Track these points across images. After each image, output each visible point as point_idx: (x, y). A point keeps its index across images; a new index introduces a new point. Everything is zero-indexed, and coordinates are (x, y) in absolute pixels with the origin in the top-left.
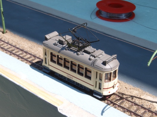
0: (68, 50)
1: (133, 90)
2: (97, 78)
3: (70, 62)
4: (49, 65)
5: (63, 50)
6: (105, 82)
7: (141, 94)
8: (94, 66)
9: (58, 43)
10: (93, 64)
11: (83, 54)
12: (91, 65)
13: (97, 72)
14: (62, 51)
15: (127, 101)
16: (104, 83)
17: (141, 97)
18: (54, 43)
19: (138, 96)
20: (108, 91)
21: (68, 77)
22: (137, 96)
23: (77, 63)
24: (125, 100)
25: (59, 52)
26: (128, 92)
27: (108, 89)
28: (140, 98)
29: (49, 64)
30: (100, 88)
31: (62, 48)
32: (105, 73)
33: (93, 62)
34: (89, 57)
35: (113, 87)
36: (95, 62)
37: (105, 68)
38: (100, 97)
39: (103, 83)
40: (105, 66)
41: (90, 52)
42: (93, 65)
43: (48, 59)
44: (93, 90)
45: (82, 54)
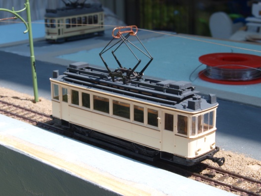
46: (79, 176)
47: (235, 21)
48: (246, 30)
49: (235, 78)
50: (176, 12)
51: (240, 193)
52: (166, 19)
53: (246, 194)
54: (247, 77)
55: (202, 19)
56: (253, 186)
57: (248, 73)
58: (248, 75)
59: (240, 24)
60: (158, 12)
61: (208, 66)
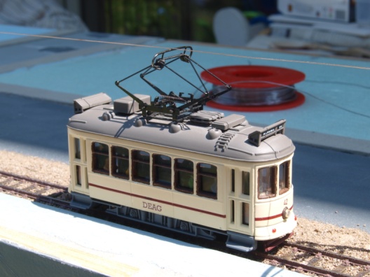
0: (144, 124)
1: (340, 234)
2: (233, 190)
3: (151, 159)
4: (88, 185)
5: (129, 127)
6: (259, 199)
7: (363, 242)
8: (223, 151)
9: (113, 114)
10: (220, 147)
11: (189, 129)
12: (216, 150)
13: (233, 171)
14: (126, 129)
15: (328, 258)
16: (257, 200)
17: (365, 248)
18: (101, 115)
19: (357, 246)
20: (271, 229)
21: (147, 210)
22: (352, 246)
23: (173, 155)
24: (320, 254)
25: (117, 136)
26: (326, 239)
27: (270, 220)
28: (363, 250)
29: (90, 182)
30: (245, 222)
31: (125, 123)
32: (258, 168)
33: (220, 141)
34: (207, 132)
35: (283, 215)
36: (225, 140)
37: (257, 153)
38: (247, 249)
39: (255, 202)
40: (257, 146)
41: (208, 120)
42: (220, 150)
43: (86, 168)
44: (225, 232)
45: (186, 129)
46: (30, 249)
47: (252, 21)
48: (270, 34)
49: (256, 101)
50: (161, 11)
51: (268, 262)
52: (146, 21)
53: (277, 262)
54: (272, 100)
55: (201, 20)
56: (287, 252)
57: (275, 95)
58: (274, 97)
59: (259, 26)
60: (133, 10)
61: (215, 85)
